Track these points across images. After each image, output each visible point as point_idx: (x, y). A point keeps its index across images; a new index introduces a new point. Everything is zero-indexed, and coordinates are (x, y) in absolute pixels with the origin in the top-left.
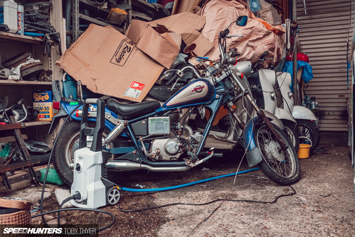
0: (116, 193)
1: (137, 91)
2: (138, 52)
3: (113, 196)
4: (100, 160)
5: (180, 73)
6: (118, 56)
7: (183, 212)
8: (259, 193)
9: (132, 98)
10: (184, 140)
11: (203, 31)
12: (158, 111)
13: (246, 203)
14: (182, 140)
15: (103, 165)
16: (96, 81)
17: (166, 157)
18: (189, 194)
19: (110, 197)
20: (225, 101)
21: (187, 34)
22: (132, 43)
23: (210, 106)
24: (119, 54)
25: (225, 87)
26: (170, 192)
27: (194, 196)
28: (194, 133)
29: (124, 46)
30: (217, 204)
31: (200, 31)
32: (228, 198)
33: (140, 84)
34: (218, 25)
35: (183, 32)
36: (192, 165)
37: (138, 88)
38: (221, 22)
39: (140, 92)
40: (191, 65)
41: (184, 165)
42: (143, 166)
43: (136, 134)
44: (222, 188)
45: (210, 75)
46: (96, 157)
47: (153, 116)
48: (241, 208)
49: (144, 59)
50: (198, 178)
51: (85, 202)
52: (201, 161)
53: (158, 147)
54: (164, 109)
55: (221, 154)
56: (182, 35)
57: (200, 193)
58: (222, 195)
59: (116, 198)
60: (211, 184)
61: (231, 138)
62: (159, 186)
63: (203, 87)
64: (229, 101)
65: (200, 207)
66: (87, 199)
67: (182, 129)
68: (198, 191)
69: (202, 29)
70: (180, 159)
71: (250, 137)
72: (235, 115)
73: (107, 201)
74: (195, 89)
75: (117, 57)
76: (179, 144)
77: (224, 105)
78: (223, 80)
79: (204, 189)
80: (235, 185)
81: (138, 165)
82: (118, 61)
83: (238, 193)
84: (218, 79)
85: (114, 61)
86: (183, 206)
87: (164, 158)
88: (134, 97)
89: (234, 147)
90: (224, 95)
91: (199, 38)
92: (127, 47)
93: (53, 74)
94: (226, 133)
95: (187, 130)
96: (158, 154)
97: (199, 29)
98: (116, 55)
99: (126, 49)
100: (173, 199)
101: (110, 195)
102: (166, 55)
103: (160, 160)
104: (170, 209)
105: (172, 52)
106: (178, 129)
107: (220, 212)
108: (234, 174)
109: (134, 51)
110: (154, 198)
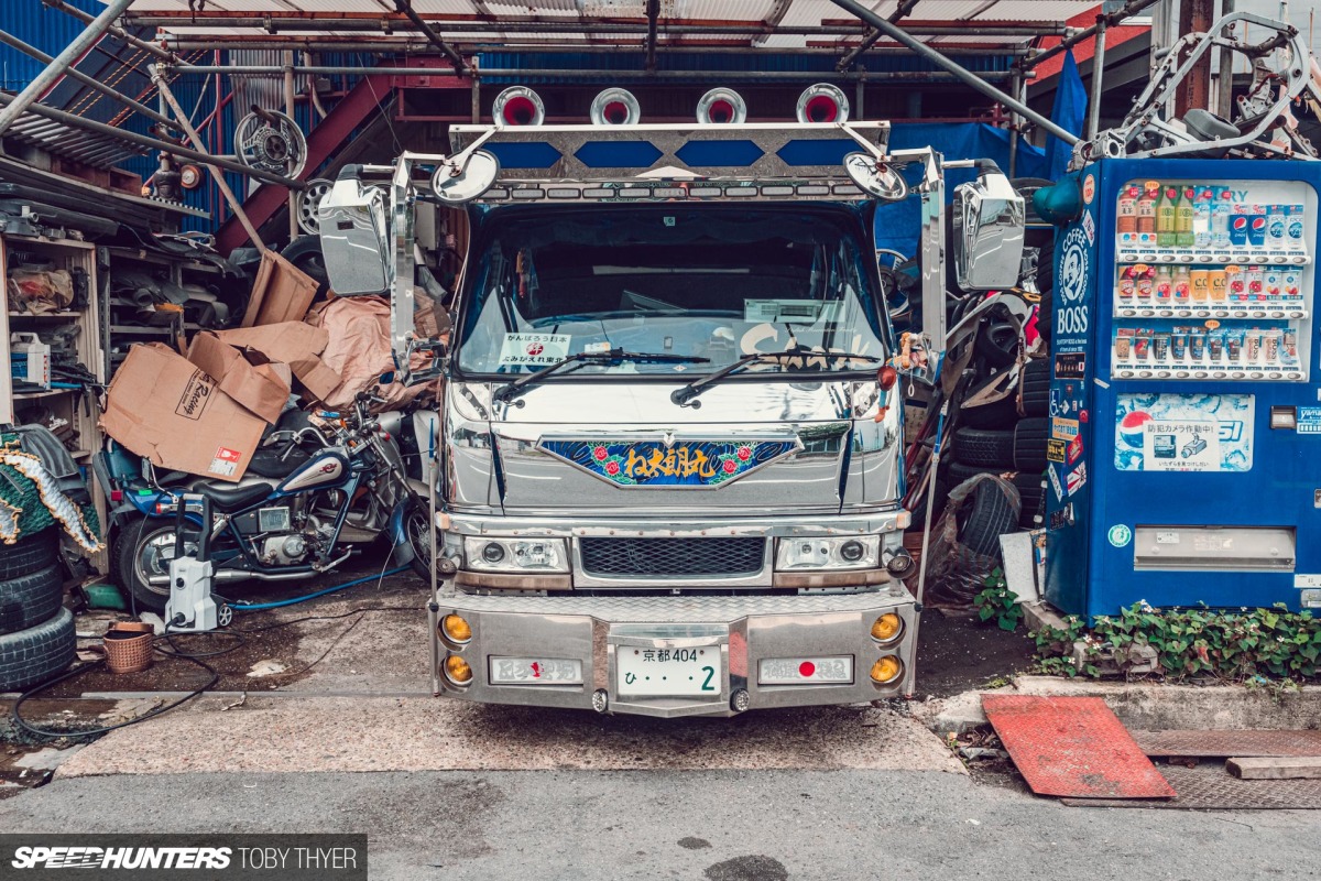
0: (228, 611)
1: (231, 464)
2: (222, 396)
3: (225, 615)
4: (209, 572)
5: (297, 439)
6: (187, 403)
7: (318, 626)
8: (411, 600)
9: (223, 475)
10: (309, 536)
11: (325, 354)
12: (271, 498)
13: (393, 611)
14: (307, 537)
15: (212, 578)
16: (157, 449)
17: (284, 560)
18: (318, 606)
19: (221, 617)
20: (364, 480)
21: (299, 362)
22: (207, 377)
23: (344, 488)
24: (189, 399)
25: (365, 461)
26: (292, 607)
27: (327, 609)
28: (321, 526)
29: (196, 385)
30: (359, 614)
31: (320, 355)
32: (371, 608)
33: (234, 453)
34: (350, 346)
35: (292, 360)
36: (322, 569)
37: (230, 459)
38: (353, 341)
39: (234, 465)
40: (312, 425)
41: (311, 570)
42: (253, 574)
43: (242, 531)
44: (362, 596)
45: (344, 444)
46: (205, 569)
47: (264, 506)
48: (388, 617)
49: (233, 408)
50: (325, 585)
51: (192, 624)
52: (334, 563)
53: (274, 547)
54: (278, 495)
55: (360, 551)
56: (291, 364)
57: (335, 604)
58: (363, 604)
59: (228, 617)
60: (348, 593)
61: (370, 525)
62: (272, 600)
63: (335, 466)
64: (370, 479)
65: (339, 620)
66: (194, 621)
67: (305, 520)
68: (330, 602)
69: (323, 352)
70: (305, 562)
71: (399, 528)
72: (378, 496)
73: (218, 622)
74: (325, 469)
75: (186, 405)
76: (304, 543)
77: (362, 484)
78: (362, 452)
79: (337, 600)
80: (380, 592)
81: (249, 574)
82: (189, 411)
83: (383, 600)
84: (355, 451)
85: (181, 410)
86: (317, 621)
87: (282, 562)
88: (227, 474)
89: (377, 539)
90: (364, 473)
91: (318, 367)
92: (202, 386)
93: (81, 437)
94: (364, 513)
95: (312, 522)
96: (274, 557)
97: (318, 352)
98: (183, 400)
99: (200, 391)
100: (299, 614)
101: (221, 614)
102: (269, 403)
103: (277, 565)
104: (301, 625)
105: (279, 398)
106: (298, 521)
107: (364, 623)
108: (376, 576)
109: (213, 394)
110: (275, 615)
